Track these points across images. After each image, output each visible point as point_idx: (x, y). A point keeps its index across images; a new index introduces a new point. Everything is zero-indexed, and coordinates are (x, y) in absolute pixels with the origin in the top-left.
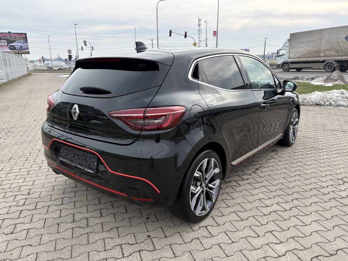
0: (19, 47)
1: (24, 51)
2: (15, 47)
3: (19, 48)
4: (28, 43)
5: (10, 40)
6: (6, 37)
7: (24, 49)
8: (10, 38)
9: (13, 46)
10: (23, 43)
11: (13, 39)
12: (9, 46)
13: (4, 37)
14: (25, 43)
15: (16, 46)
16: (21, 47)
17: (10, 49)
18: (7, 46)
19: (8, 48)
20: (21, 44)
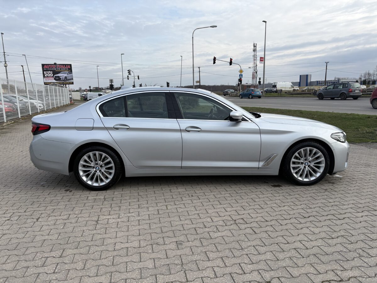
0: (64, 77)
3: (64, 79)
4: (72, 73)
5: (56, 71)
6: (52, 68)
7: (69, 80)
8: (56, 69)
9: (58, 77)
10: (67, 74)
11: (58, 70)
12: (54, 77)
13: (50, 68)
14: (70, 74)
15: (61, 76)
16: (66, 77)
17: (55, 79)
19: (53, 79)
20: (66, 75)
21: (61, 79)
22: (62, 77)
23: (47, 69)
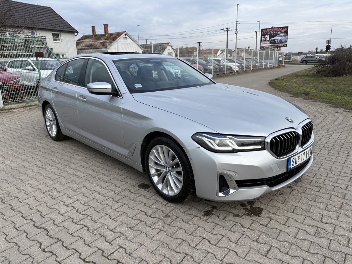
0: (279, 40)
1: (282, 44)
2: (276, 41)
3: (278, 42)
4: (287, 36)
5: (273, 34)
6: (270, 32)
8: (273, 33)
9: (274, 40)
10: (283, 37)
11: (275, 33)
13: (268, 32)
14: (285, 36)
16: (281, 40)
17: (271, 43)
18: (269, 40)
19: (269, 42)
20: (281, 38)
21: (275, 42)
22: (277, 40)
23: (265, 33)
